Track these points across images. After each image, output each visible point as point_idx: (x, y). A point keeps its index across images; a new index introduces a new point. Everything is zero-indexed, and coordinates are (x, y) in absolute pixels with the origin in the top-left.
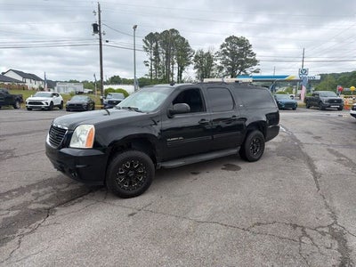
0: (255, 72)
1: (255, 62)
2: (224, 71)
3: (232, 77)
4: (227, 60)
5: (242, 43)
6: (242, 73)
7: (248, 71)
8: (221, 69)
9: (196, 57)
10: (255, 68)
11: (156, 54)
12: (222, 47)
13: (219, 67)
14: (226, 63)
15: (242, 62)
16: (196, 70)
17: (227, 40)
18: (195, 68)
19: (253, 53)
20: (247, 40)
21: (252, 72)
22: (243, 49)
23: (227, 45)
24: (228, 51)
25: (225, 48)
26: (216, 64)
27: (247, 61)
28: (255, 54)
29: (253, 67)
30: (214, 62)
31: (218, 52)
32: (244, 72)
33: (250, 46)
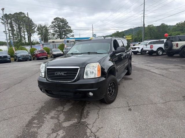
0: (72, 36)
1: (71, 31)
2: (56, 36)
3: (61, 39)
4: (56, 30)
5: (63, 21)
6: (66, 37)
7: (68, 35)
8: (54, 35)
9: (38, 28)
10: (72, 34)
11: (12, 27)
12: (53, 23)
13: (52, 34)
14: (56, 31)
15: (65, 31)
16: (39, 36)
17: (55, 19)
18: (39, 34)
19: (69, 26)
20: (66, 20)
21: (70, 36)
22: (64, 24)
23: (55, 22)
24: (56, 25)
25: (54, 24)
26: (50, 32)
27: (67, 30)
28: (70, 27)
29: (71, 34)
30: (49, 31)
31: (51, 26)
32: (67, 36)
33: (67, 23)
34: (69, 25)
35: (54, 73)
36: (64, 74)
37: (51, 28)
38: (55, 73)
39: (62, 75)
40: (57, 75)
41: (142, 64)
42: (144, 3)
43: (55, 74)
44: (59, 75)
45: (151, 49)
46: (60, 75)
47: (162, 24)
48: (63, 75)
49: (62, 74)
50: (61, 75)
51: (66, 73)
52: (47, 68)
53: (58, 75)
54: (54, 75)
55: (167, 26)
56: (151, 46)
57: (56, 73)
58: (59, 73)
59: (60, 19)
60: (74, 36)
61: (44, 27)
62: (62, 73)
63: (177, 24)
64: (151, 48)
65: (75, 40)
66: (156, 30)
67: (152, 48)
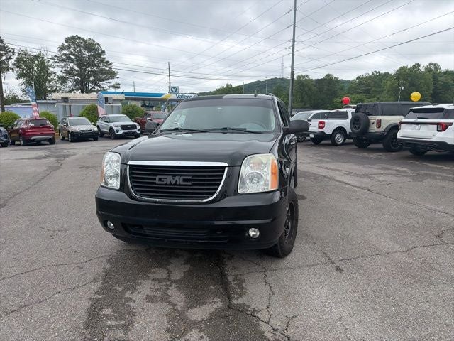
0: (114, 87)
1: (112, 75)
2: (70, 84)
3: (82, 92)
4: (72, 69)
5: (91, 46)
6: (97, 88)
7: (104, 85)
8: (63, 80)
9: (18, 60)
10: (113, 82)
12: (62, 48)
13: (60, 78)
14: (70, 72)
15: (95, 73)
16: (22, 80)
17: (68, 40)
18: (19, 76)
19: (108, 62)
20: (98, 44)
21: (109, 87)
22: (94, 56)
23: (69, 47)
24: (72, 57)
25: (66, 52)
26: (55, 73)
27: (102, 72)
28: (111, 64)
29: (110, 80)
30: (51, 70)
31: (56, 56)
32: (99, 86)
33: (103, 52)
34: (107, 57)
35: (155, 179)
36: (184, 180)
37: (56, 62)
38: (157, 177)
39: (178, 183)
40: (164, 183)
41: (309, 163)
42: (295, 22)
43: (157, 182)
44: (168, 183)
45: (321, 130)
46: (171, 184)
47: (328, 75)
48: (180, 185)
49: (179, 180)
50: (175, 184)
51: (190, 178)
52: (130, 165)
53: (166, 184)
54: (155, 184)
55: (337, 81)
56: (320, 123)
57: (160, 179)
58: (170, 178)
59: (83, 40)
60: (119, 87)
61: (37, 57)
62: (177, 178)
63: (358, 78)
64: (320, 127)
65: (126, 99)
66: (315, 89)
67: (322, 128)
